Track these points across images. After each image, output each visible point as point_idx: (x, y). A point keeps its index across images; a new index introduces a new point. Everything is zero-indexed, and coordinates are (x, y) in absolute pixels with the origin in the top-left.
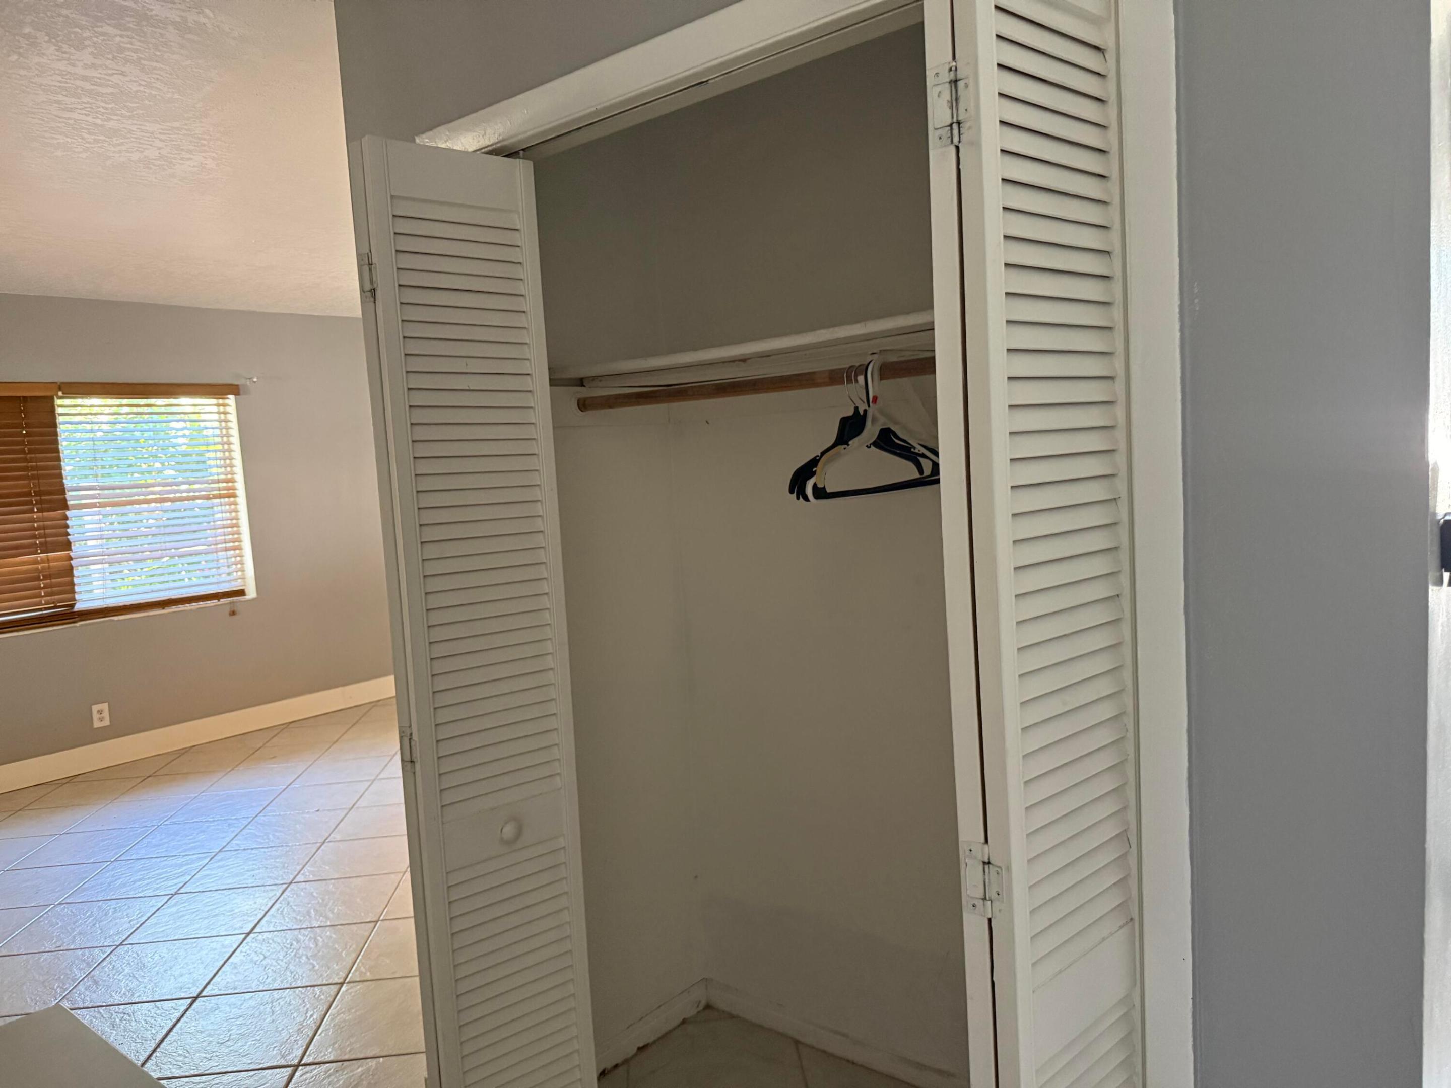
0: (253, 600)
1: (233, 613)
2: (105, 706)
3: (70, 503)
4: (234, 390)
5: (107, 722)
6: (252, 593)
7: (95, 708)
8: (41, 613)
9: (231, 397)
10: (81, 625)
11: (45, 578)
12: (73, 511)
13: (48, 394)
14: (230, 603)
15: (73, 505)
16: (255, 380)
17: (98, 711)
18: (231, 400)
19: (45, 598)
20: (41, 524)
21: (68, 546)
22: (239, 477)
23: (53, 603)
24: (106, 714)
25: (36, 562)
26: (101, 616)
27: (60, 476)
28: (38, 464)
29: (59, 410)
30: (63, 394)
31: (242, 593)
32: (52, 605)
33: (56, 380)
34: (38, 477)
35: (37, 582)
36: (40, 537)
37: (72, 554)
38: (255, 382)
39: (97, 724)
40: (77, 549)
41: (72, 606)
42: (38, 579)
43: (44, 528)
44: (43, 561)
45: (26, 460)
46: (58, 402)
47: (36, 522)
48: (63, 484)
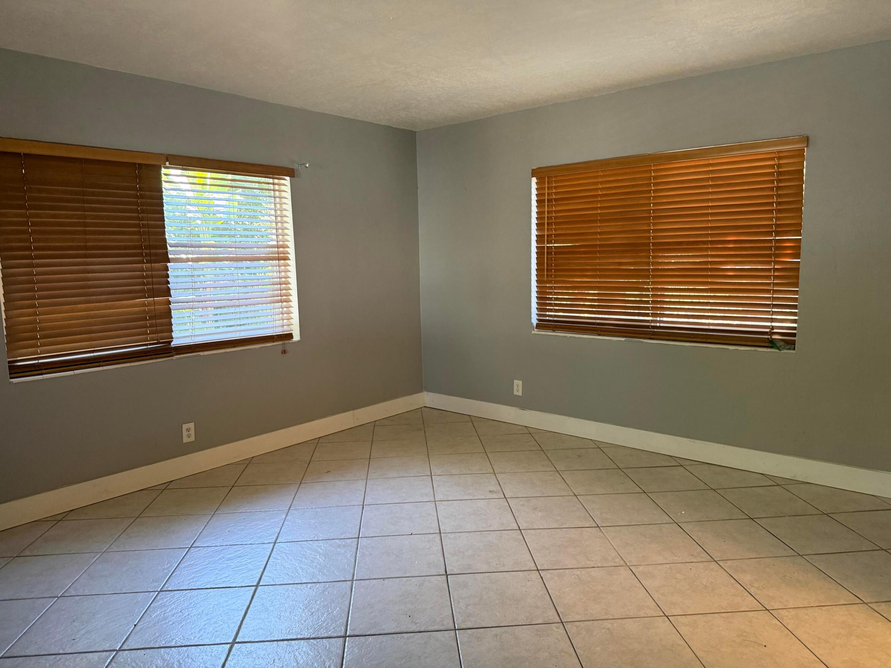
0: (298, 341)
1: (284, 352)
2: (191, 425)
3: (170, 256)
4: (291, 173)
5: (192, 438)
6: (297, 337)
7: (185, 427)
8: (146, 347)
9: (288, 178)
10: (178, 359)
11: (151, 318)
12: (172, 264)
13: (158, 163)
14: (283, 344)
15: (172, 259)
16: (307, 165)
17: (187, 429)
18: (287, 181)
19: (150, 336)
20: (150, 273)
21: (167, 292)
22: (291, 244)
23: (157, 340)
24: (192, 432)
25: (144, 305)
26: (190, 351)
27: (164, 233)
28: (149, 222)
29: (164, 178)
30: (169, 164)
31: (289, 336)
32: (156, 341)
33: (163, 152)
34: (149, 233)
35: (144, 322)
36: (148, 284)
37: (170, 299)
38: (307, 167)
39: (185, 440)
40: (175, 295)
41: (170, 342)
42: (145, 319)
43: (152, 277)
44: (149, 304)
45: (139, 219)
46: (164, 171)
47: (145, 271)
48: (165, 240)
